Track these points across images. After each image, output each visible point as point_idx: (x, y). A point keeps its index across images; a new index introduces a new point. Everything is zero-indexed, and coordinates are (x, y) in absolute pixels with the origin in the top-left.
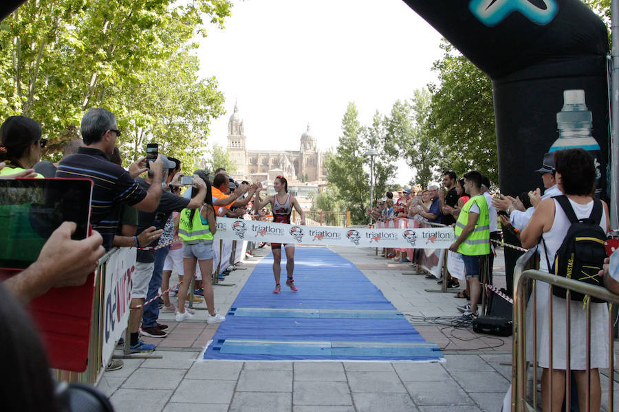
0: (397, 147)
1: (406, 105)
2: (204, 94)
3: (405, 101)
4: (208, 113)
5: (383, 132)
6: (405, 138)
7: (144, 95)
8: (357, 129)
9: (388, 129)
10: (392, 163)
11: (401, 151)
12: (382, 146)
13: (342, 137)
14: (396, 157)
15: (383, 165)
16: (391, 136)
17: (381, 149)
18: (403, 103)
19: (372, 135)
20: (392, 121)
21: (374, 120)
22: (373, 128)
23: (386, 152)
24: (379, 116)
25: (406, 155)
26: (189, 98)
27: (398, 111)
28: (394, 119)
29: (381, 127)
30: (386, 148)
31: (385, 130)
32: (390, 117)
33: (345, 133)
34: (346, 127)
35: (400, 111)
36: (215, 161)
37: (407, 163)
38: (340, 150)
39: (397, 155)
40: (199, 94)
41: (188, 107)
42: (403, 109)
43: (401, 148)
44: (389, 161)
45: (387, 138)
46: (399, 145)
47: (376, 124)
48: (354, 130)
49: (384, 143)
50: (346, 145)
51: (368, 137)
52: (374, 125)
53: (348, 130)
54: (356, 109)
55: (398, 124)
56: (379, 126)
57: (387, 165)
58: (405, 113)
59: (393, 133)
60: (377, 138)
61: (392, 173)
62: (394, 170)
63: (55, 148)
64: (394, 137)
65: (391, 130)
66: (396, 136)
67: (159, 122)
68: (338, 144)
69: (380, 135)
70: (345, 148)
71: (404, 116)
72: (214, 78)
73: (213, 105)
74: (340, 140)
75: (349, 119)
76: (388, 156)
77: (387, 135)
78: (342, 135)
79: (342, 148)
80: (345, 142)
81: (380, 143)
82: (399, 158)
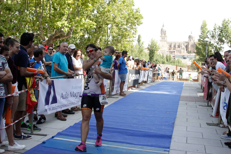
0: (224, 39)
1: (228, 21)
2: (133, 15)
3: (228, 19)
4: (136, 23)
5: (218, 32)
6: (228, 35)
7: (107, 16)
8: (207, 31)
9: (220, 31)
10: (221, 46)
11: (225, 41)
12: (217, 38)
13: (200, 35)
14: (223, 43)
15: (218, 46)
16: (221, 34)
17: (217, 40)
18: (227, 20)
19: (213, 34)
20: (222, 28)
21: (214, 27)
22: (214, 31)
23: (219, 41)
24: (216, 26)
25: (228, 42)
26: (128, 17)
27: (225, 23)
28: (223, 27)
29: (217, 30)
30: (219, 39)
31: (219, 32)
32: (221, 26)
33: (201, 33)
34: (202, 31)
35: (226, 23)
36: (152, 45)
37: (228, 46)
38: (199, 40)
39: (224, 42)
40: (131, 15)
41: (127, 21)
42: (227, 22)
43: (225, 39)
44: (220, 45)
45: (220, 35)
46: (225, 38)
47: (215, 29)
48: (205, 32)
49: (218, 37)
50: (202, 38)
51: (211, 35)
52: (214, 30)
53: (203, 32)
54: (206, 23)
55: (225, 29)
56: (216, 30)
57: (219, 47)
58: (228, 24)
59: (222, 33)
60: (215, 35)
61: (222, 50)
62: (222, 49)
63: (58, 38)
64: (222, 35)
65: (221, 32)
66: (223, 34)
67: (114, 28)
68: (199, 38)
69: (216, 34)
70: (201, 39)
71: (227, 26)
72: (139, 8)
73: (137, 20)
74: (199, 36)
75: (203, 28)
76: (220, 42)
77: (220, 34)
78: (200, 34)
79: (200, 40)
80: (201, 37)
81: (216, 37)
82: (225, 43)
